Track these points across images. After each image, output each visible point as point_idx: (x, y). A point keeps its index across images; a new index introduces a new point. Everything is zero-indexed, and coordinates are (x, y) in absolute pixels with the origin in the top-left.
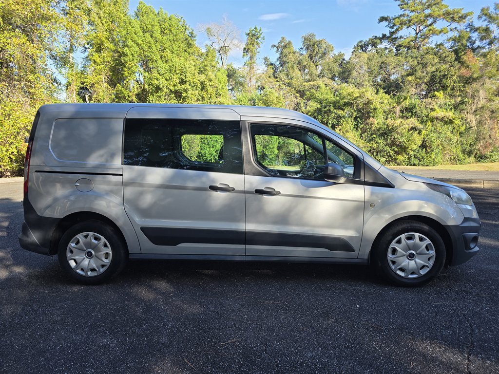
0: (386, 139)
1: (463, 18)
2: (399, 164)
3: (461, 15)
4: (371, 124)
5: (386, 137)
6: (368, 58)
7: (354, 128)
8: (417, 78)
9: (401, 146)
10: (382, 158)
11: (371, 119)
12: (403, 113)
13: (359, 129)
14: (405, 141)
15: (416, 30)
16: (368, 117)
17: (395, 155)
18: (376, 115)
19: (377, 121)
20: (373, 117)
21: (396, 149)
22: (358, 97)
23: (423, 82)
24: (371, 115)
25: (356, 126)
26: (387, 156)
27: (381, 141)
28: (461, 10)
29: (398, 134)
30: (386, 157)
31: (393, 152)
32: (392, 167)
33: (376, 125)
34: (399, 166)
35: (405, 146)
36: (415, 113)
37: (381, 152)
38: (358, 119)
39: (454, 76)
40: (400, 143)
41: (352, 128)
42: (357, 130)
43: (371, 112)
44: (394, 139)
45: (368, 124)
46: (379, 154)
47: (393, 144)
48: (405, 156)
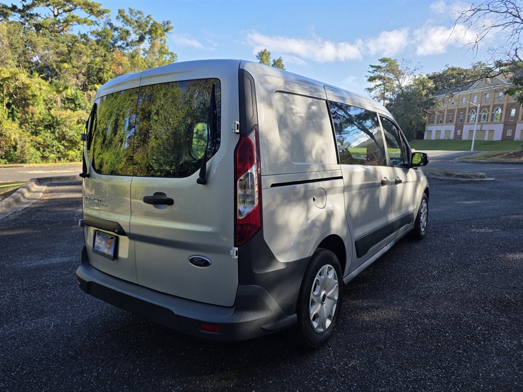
0: (53, 132)
1: (101, 13)
2: (71, 161)
3: (99, 10)
4: (33, 114)
5: (52, 130)
6: (8, 30)
7: (8, 117)
8: (74, 67)
9: (71, 140)
10: (51, 154)
11: (31, 107)
12: (64, 104)
13: (16, 119)
14: (76, 135)
15: (54, 12)
16: (28, 105)
17: (66, 150)
18: (36, 104)
19: (39, 110)
20: (32, 105)
21: (66, 144)
22: (9, 78)
23: (80, 72)
24: (31, 102)
25: (11, 115)
26: (57, 151)
27: (48, 134)
28: (100, 5)
29: (66, 126)
30: (56, 153)
31: (63, 147)
32: (64, 163)
33: (39, 115)
34: (71, 163)
35: (76, 141)
36: (79, 104)
37: (48, 148)
38: (13, 106)
39: (110, 71)
40: (70, 137)
41: (6, 117)
42: (14, 120)
43: (30, 99)
44: (63, 132)
45: (27, 112)
46: (47, 150)
47: (62, 138)
48: (77, 151)
